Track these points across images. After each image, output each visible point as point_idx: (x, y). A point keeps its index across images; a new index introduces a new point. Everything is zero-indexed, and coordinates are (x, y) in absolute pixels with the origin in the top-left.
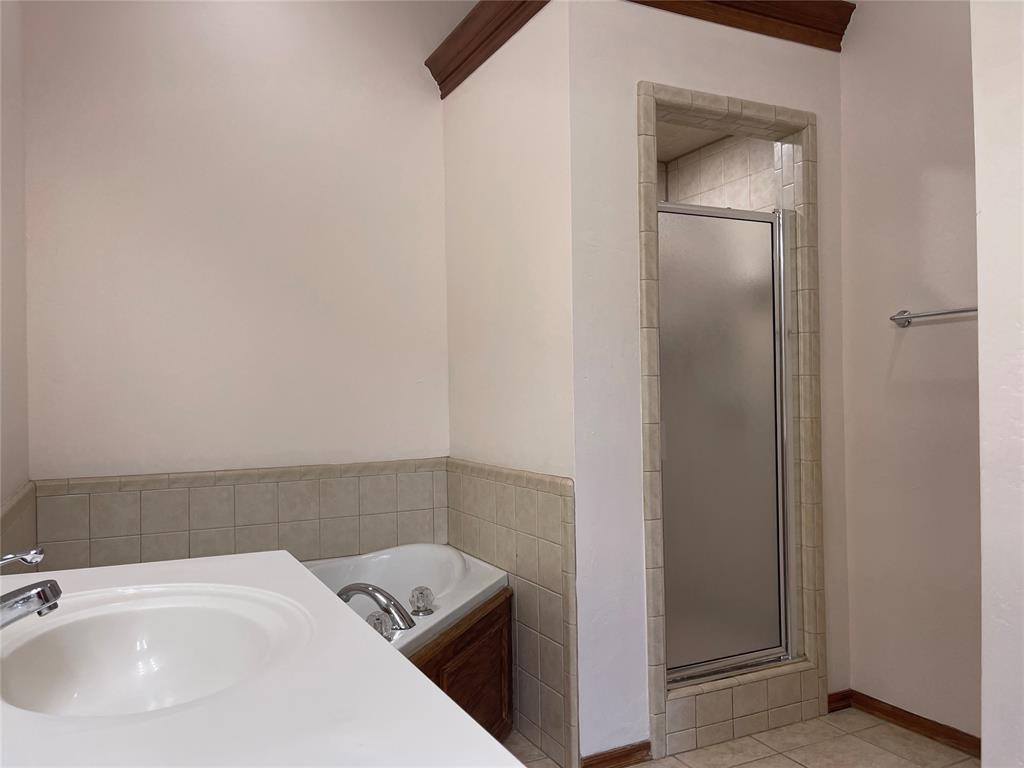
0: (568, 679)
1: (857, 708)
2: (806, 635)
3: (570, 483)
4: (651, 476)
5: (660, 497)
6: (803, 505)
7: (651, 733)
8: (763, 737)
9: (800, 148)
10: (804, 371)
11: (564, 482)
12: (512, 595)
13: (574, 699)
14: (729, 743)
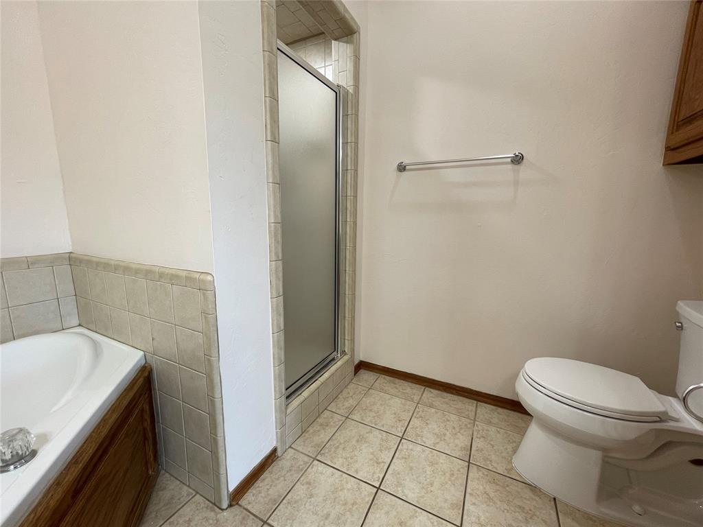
0: (215, 441)
1: (365, 369)
2: (346, 342)
3: (209, 278)
4: (276, 264)
5: (281, 279)
6: (347, 272)
7: (277, 442)
8: (332, 407)
9: (352, 46)
10: (351, 193)
11: (202, 277)
12: (151, 372)
13: (221, 454)
14: (318, 420)
